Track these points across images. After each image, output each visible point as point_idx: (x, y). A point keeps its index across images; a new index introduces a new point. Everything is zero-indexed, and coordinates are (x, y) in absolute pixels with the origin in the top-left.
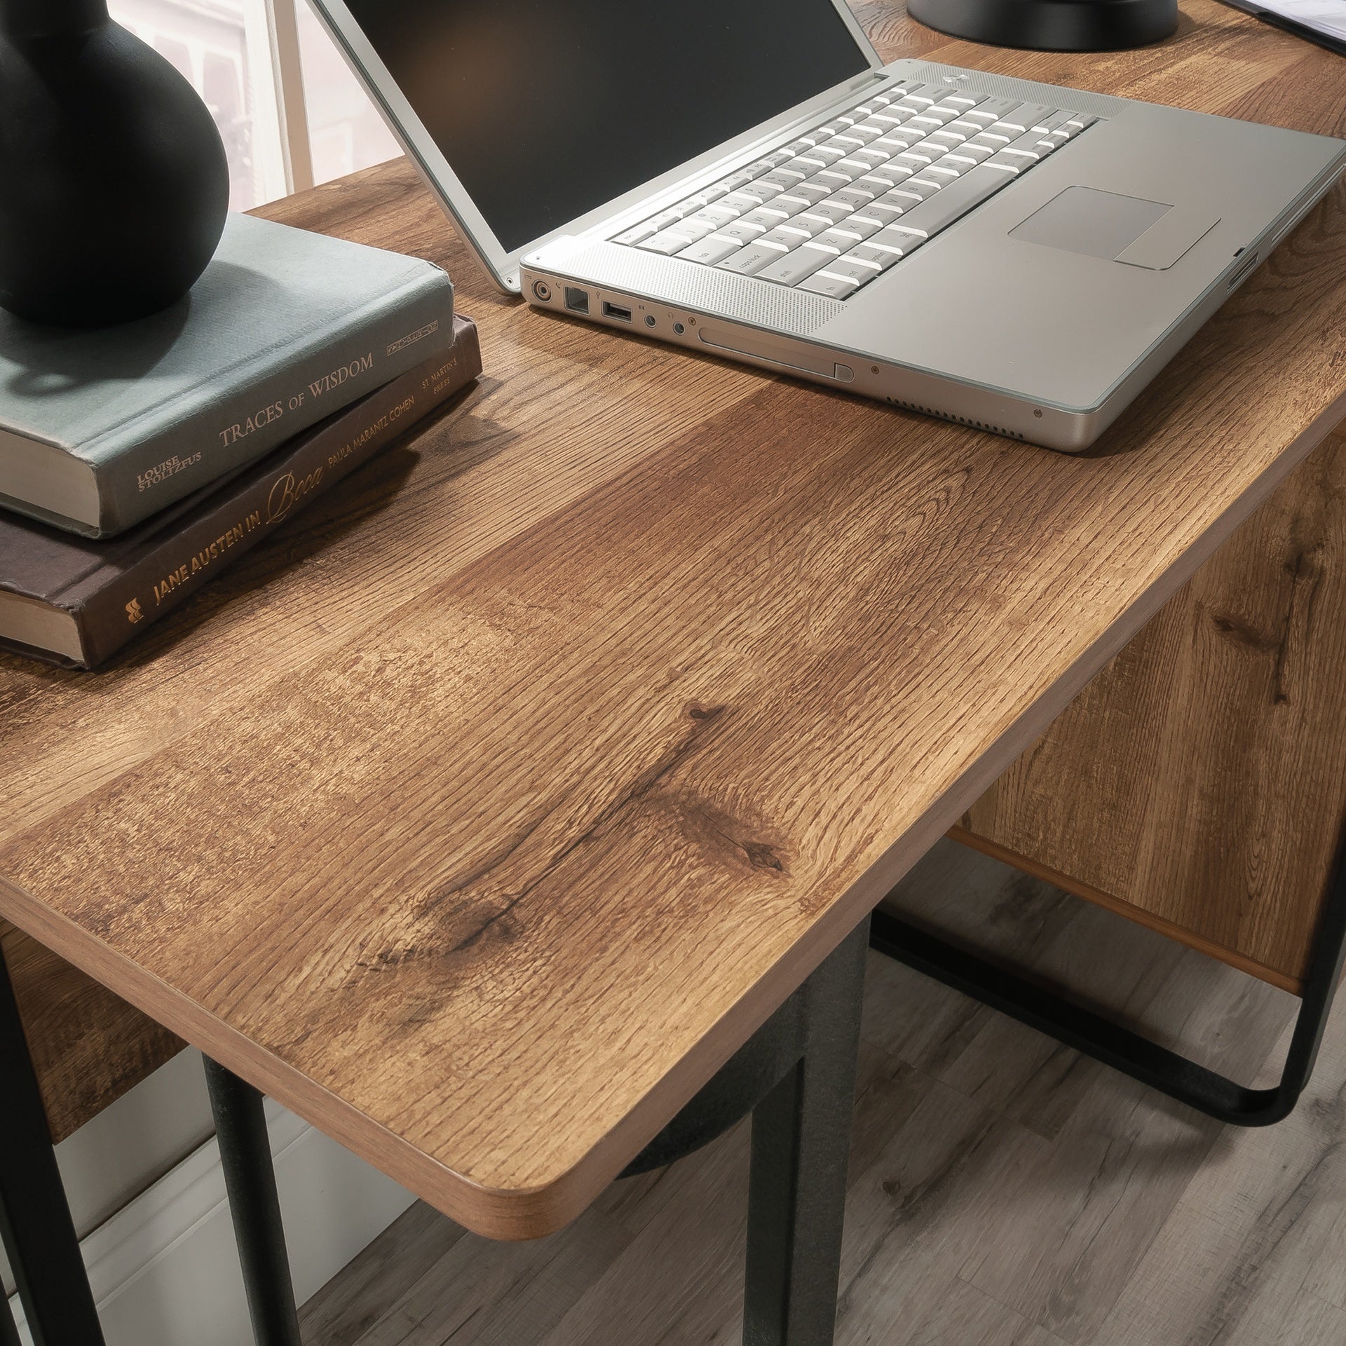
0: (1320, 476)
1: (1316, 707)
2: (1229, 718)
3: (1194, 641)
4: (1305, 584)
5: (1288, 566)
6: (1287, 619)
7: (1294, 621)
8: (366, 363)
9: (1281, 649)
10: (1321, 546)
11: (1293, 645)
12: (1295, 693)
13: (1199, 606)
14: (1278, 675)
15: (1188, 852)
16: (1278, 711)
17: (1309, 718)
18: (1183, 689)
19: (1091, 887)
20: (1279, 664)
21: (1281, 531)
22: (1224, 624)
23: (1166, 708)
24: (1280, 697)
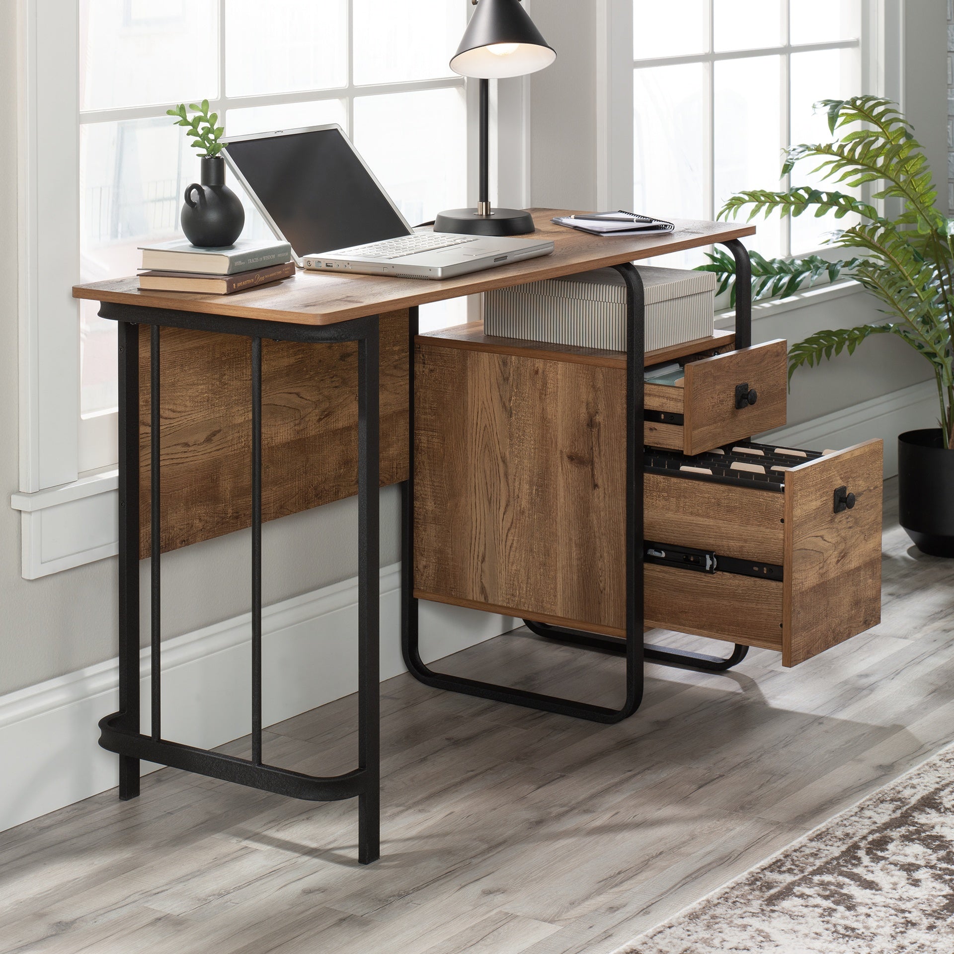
0: (591, 383)
1: (608, 486)
2: (580, 502)
3: (562, 469)
4: (595, 430)
5: (588, 425)
6: (592, 449)
7: (594, 448)
8: (274, 256)
9: (592, 462)
10: (597, 412)
11: (596, 460)
12: (600, 482)
13: (561, 452)
14: (593, 475)
15: (575, 577)
16: (596, 492)
17: (607, 492)
18: (561, 493)
19: (541, 614)
20: (592, 470)
21: (583, 410)
22: (571, 458)
23: (557, 506)
24: (596, 486)
